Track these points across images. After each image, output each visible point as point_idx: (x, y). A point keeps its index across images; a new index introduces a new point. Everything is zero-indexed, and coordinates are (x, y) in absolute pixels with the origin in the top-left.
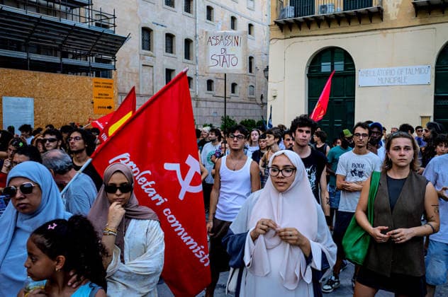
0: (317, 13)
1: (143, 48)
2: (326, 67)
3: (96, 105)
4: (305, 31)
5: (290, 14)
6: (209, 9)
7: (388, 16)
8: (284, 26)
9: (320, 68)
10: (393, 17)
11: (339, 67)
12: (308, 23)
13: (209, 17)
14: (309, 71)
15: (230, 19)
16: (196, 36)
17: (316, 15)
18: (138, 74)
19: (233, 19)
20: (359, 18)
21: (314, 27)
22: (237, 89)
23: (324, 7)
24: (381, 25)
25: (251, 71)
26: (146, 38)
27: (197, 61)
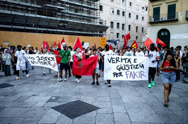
0: (160, 20)
1: (111, 28)
2: (162, 34)
3: (101, 44)
4: (157, 24)
5: (153, 20)
6: (130, 14)
7: (179, 21)
8: (151, 23)
9: (161, 34)
10: (181, 21)
11: (166, 34)
12: (158, 23)
13: (130, 17)
14: (158, 35)
15: (136, 16)
16: (126, 23)
17: (160, 21)
18: (110, 35)
19: (137, 16)
20: (172, 21)
21: (159, 23)
22: (138, 38)
23: (162, 18)
24: (178, 23)
25: (143, 32)
26: (112, 25)
27: (126, 30)
